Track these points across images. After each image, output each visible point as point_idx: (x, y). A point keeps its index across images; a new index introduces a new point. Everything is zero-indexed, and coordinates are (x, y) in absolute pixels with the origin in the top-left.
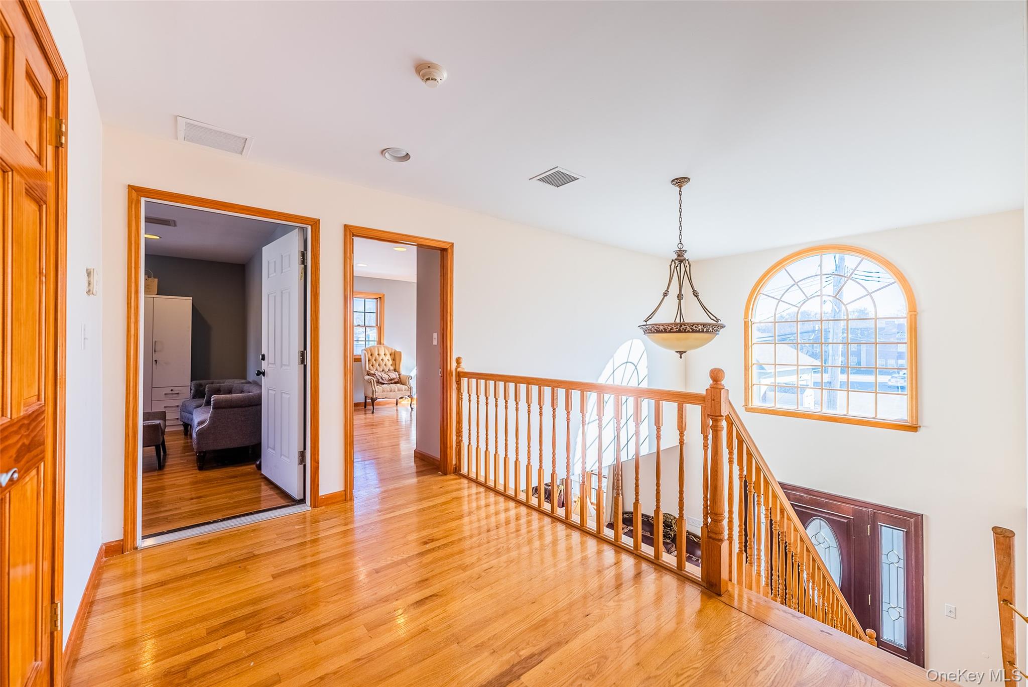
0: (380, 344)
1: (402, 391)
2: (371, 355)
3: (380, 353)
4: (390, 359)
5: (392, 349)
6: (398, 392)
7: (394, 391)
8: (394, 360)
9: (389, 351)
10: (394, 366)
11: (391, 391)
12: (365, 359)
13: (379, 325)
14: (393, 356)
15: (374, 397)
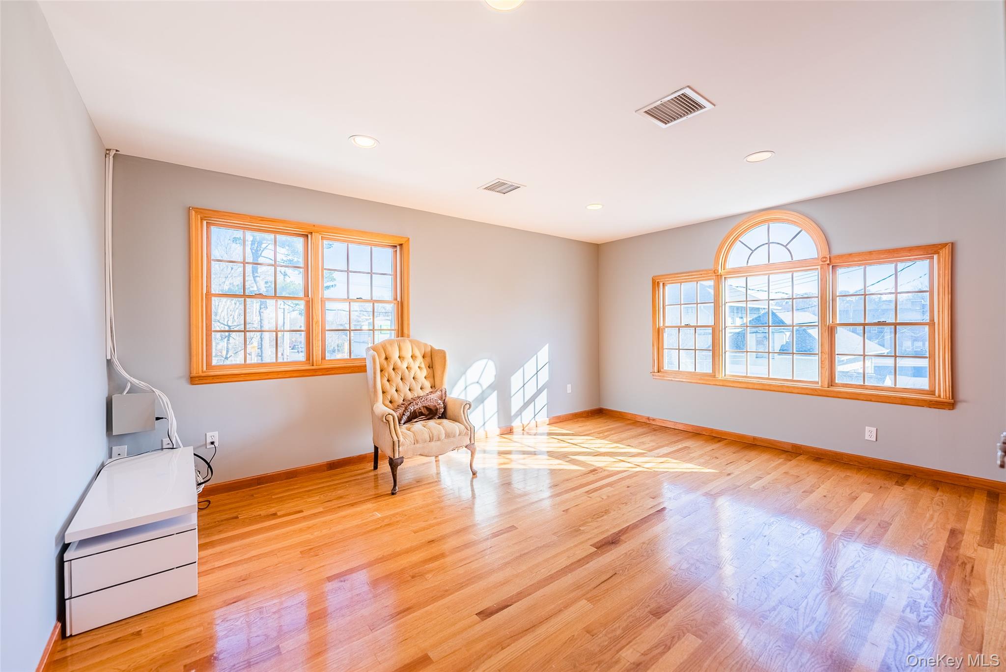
0: (402, 336)
1: (454, 437)
2: (386, 359)
3: (404, 354)
4: (423, 366)
5: (426, 345)
6: (446, 440)
7: (439, 440)
8: (431, 367)
9: (420, 350)
10: (432, 380)
11: (431, 440)
12: (375, 369)
13: (399, 299)
14: (428, 359)
15: (397, 456)
